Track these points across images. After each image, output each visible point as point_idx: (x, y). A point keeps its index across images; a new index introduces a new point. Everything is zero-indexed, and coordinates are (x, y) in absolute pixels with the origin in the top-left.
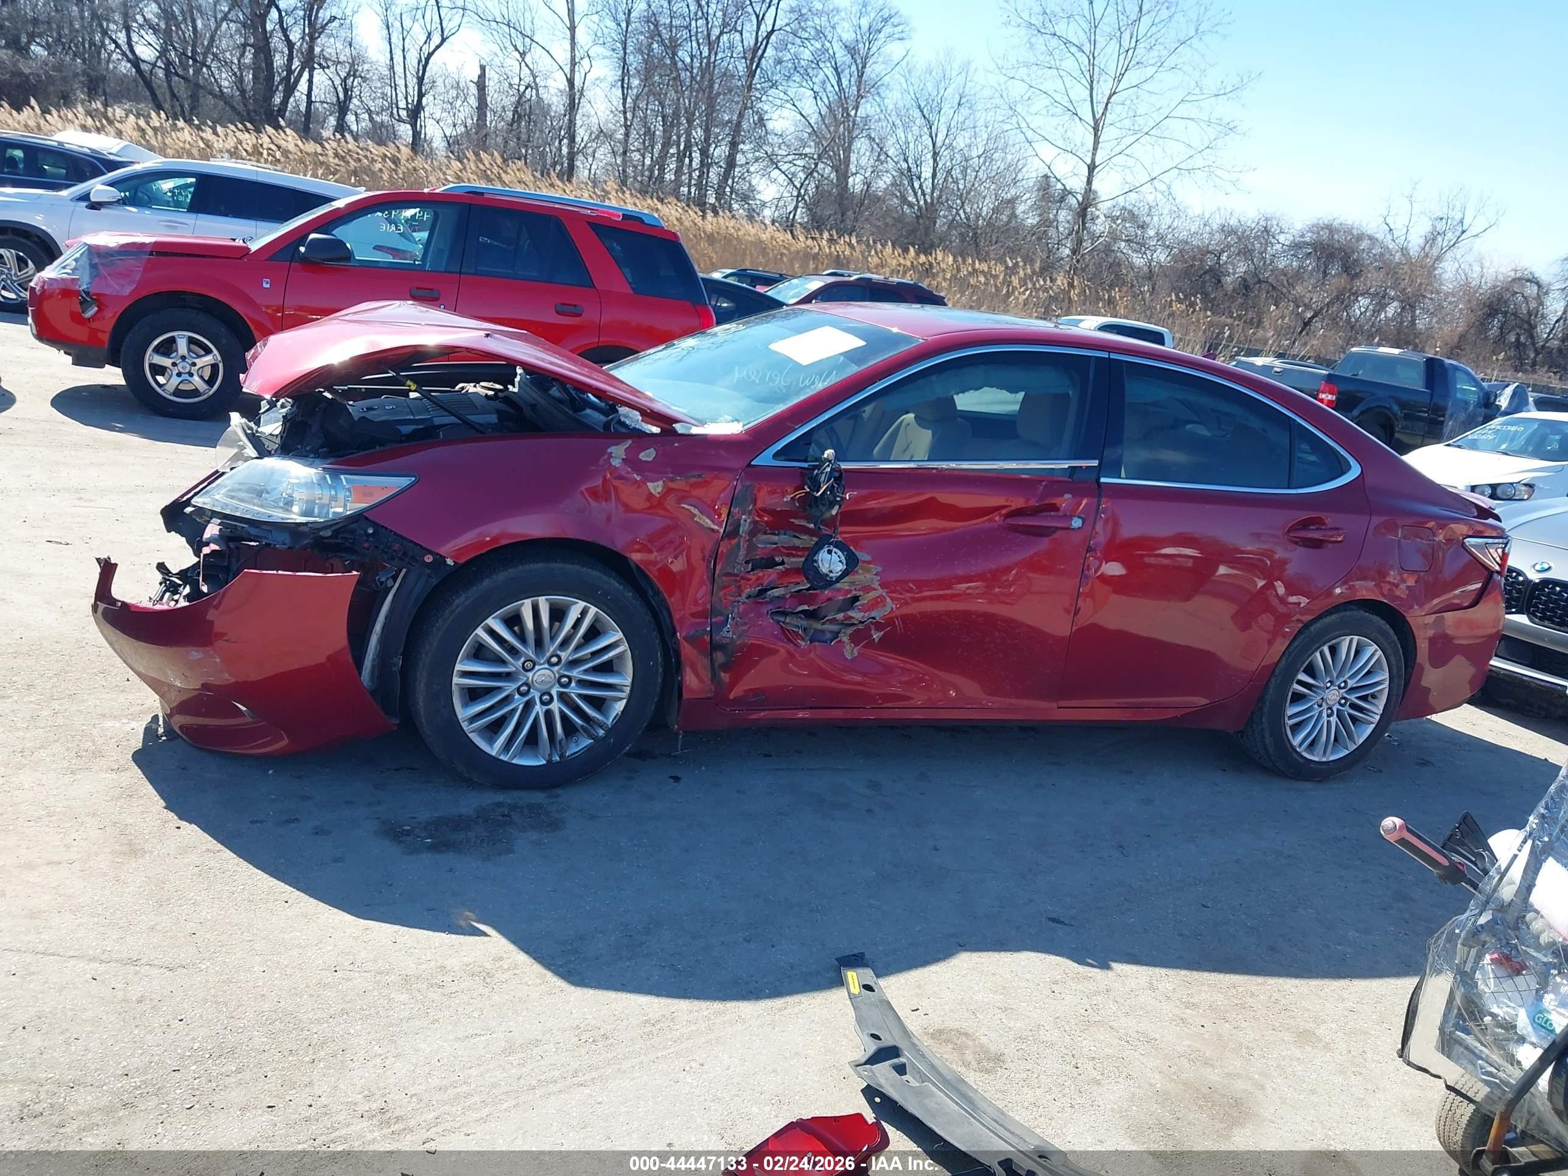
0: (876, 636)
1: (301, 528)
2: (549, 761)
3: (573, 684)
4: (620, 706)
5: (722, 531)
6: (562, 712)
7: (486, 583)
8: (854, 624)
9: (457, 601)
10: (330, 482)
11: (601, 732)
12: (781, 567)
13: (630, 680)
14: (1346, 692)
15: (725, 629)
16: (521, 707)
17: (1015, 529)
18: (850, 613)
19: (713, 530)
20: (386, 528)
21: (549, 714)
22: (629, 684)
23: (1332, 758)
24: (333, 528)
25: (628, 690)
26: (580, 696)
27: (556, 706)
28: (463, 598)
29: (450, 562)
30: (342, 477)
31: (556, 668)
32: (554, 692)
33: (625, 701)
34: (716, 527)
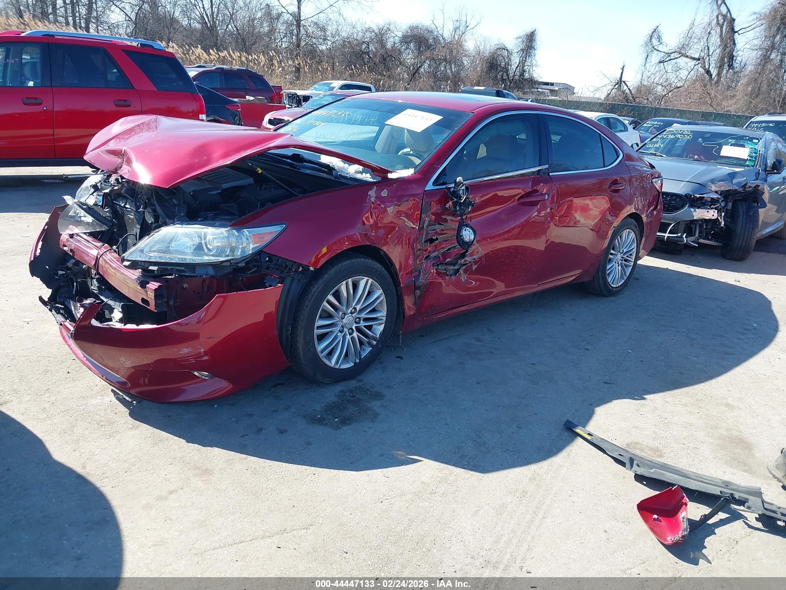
0: (474, 267)
1: (224, 264)
2: (355, 363)
3: (362, 322)
4: (381, 328)
5: (417, 228)
6: (358, 336)
7: (326, 276)
8: (467, 264)
9: (314, 290)
10: (237, 234)
11: (375, 343)
12: (437, 241)
13: (386, 313)
14: (623, 255)
15: (420, 278)
16: (342, 338)
17: (523, 204)
18: (466, 259)
19: (413, 228)
20: (277, 256)
21: (353, 339)
22: (385, 315)
23: (619, 285)
24: (245, 261)
25: (384, 318)
26: (365, 326)
27: (355, 334)
28: (316, 287)
29: (312, 268)
30: (245, 230)
31: (354, 314)
32: (354, 328)
33: (384, 324)
34: (415, 226)
